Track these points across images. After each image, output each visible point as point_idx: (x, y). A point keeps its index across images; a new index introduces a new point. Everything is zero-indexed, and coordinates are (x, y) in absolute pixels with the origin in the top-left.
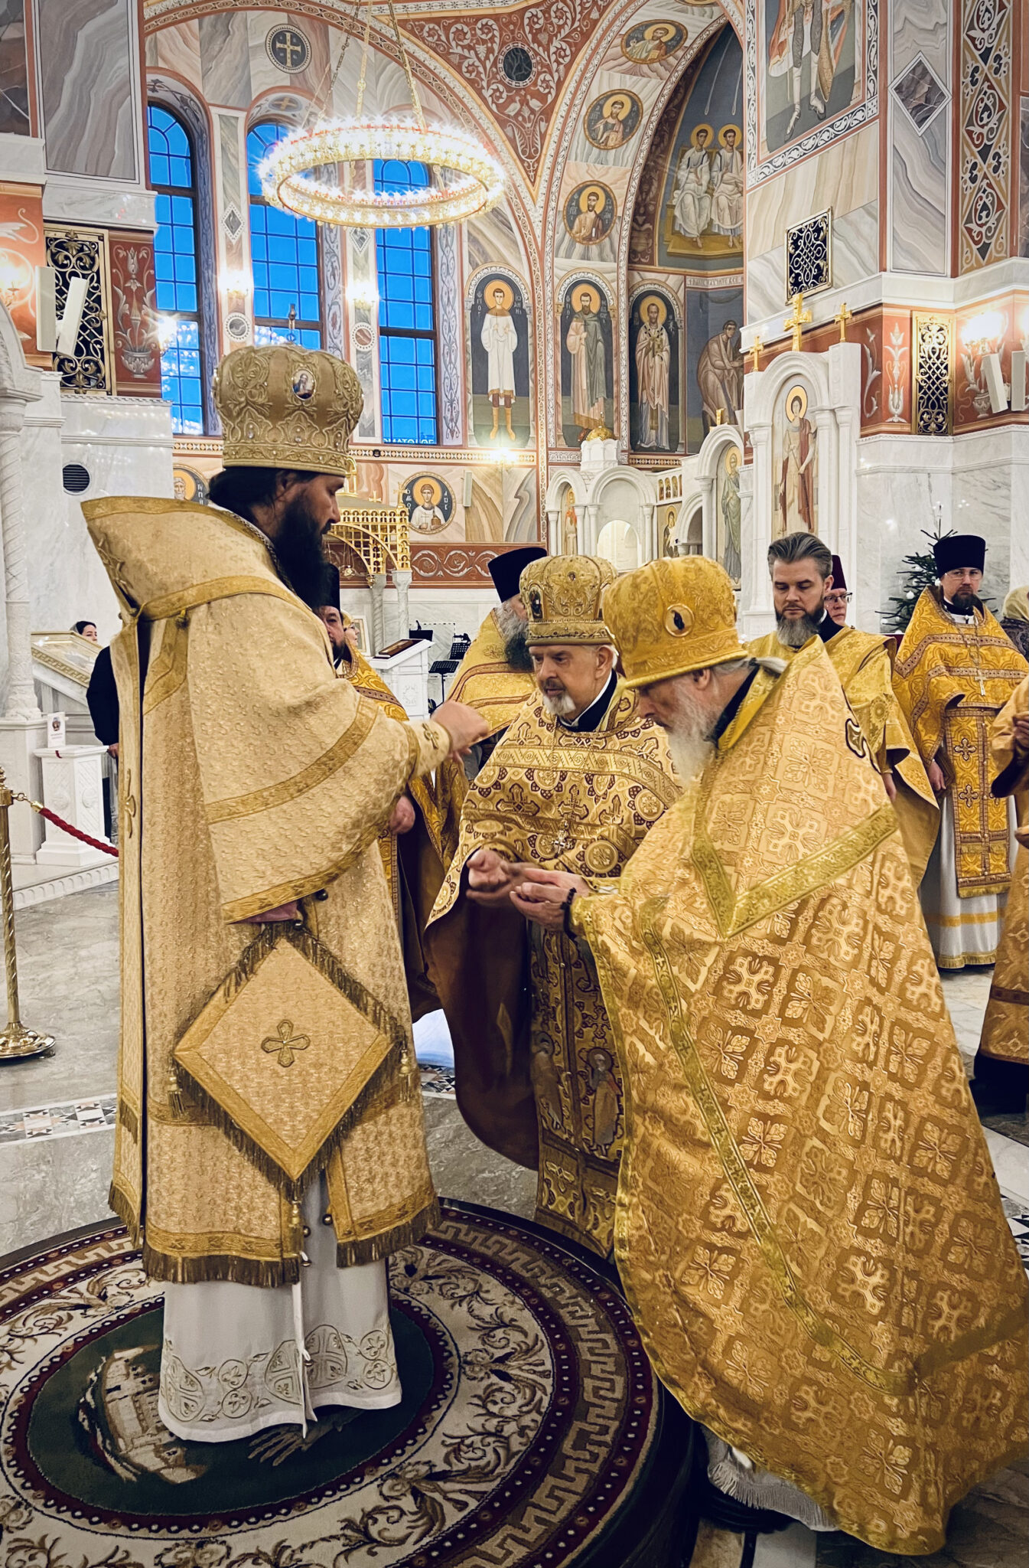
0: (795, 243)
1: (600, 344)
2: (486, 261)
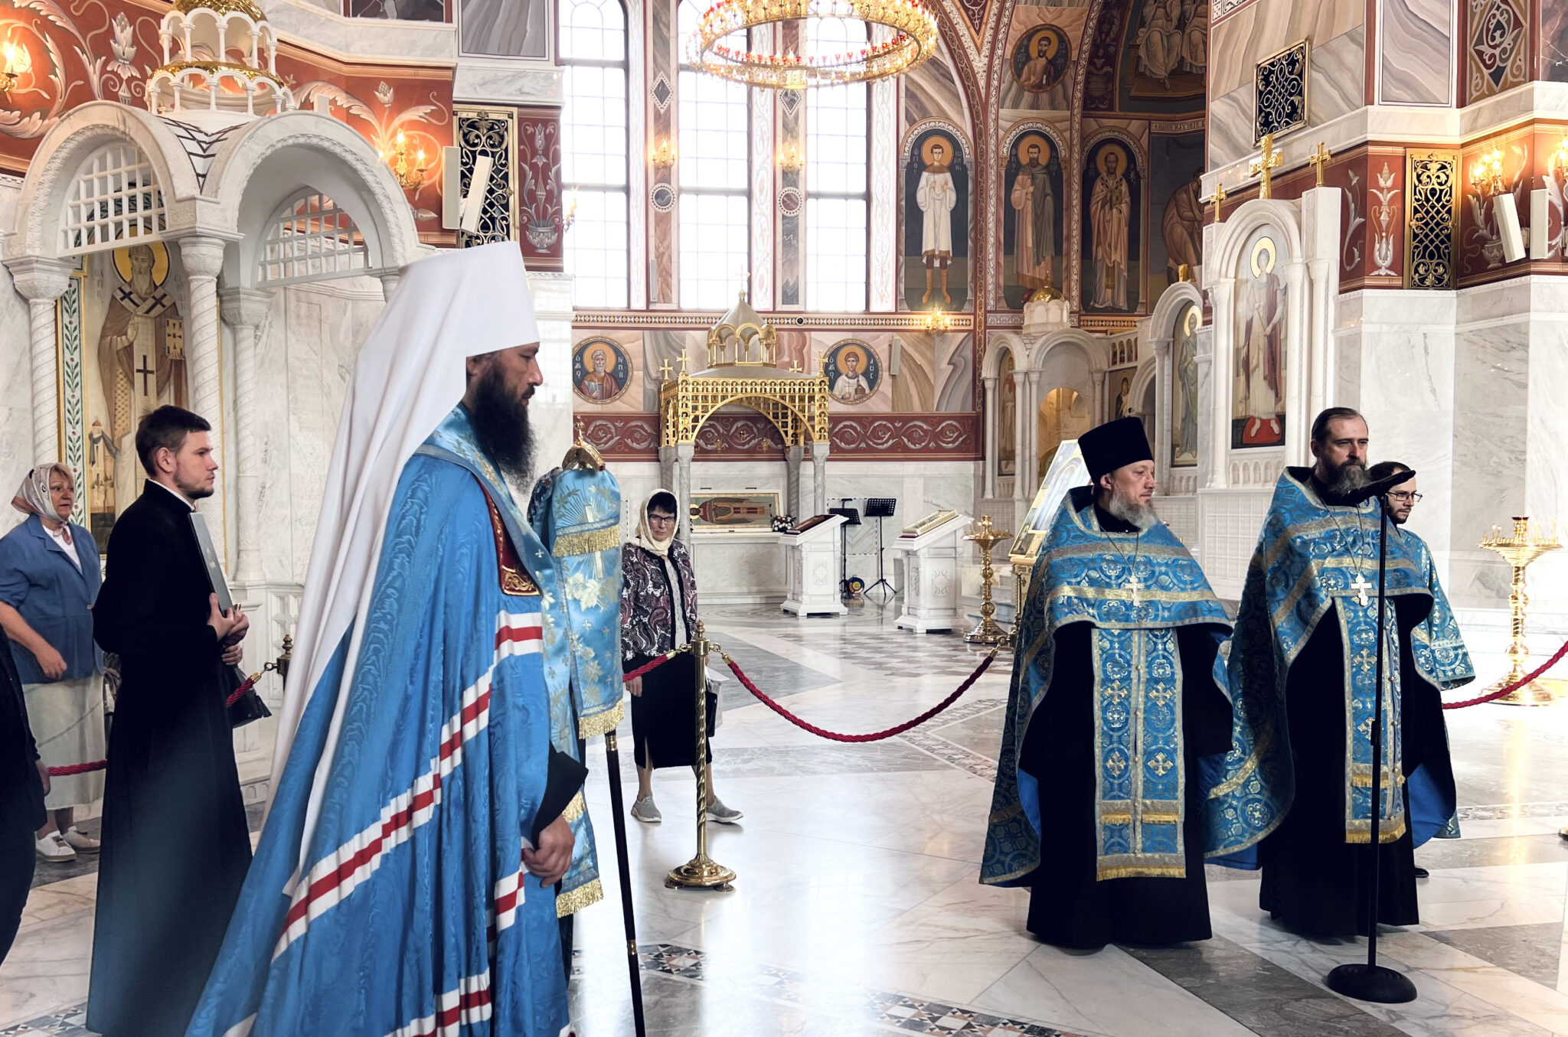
0: (1266, 80)
1: (1049, 199)
2: (925, 117)
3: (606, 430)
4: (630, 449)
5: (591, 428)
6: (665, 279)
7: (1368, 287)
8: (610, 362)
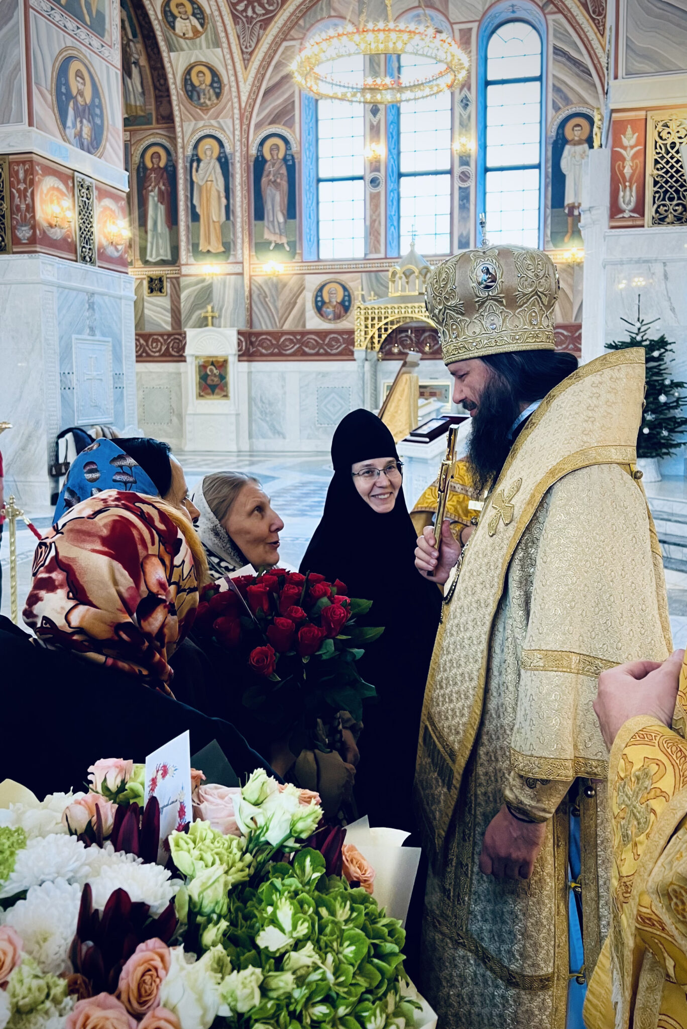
2: (567, 105)
3: (337, 341)
4: (352, 353)
5: (327, 340)
6: (376, 237)
7: (613, 227)
8: (340, 295)
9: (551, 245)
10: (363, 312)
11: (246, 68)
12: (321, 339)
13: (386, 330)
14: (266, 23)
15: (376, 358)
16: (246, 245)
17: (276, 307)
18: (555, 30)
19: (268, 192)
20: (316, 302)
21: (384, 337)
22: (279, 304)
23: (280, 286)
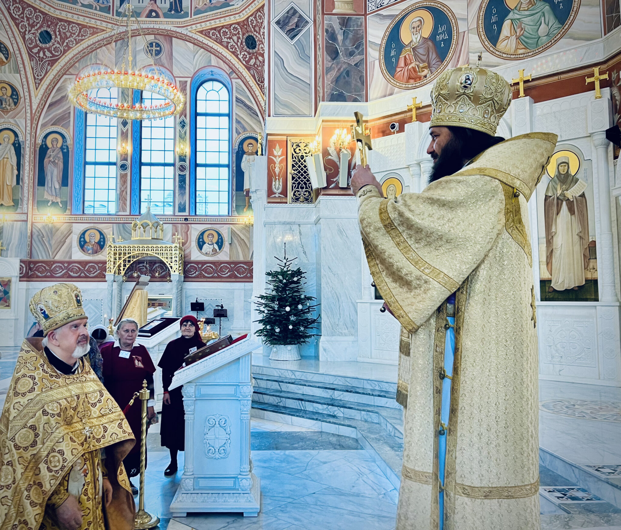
2: (244, 131)
3: (94, 268)
4: (104, 276)
5: (87, 267)
6: (124, 202)
7: (269, 203)
8: (97, 238)
9: (236, 213)
10: (113, 249)
11: (37, 89)
12: (82, 266)
13: (129, 261)
14: (52, 63)
15: (122, 280)
16: (31, 202)
17: (50, 244)
18: (236, 88)
19: (49, 168)
20: (80, 242)
21: (127, 266)
22: (53, 242)
23: (54, 230)
